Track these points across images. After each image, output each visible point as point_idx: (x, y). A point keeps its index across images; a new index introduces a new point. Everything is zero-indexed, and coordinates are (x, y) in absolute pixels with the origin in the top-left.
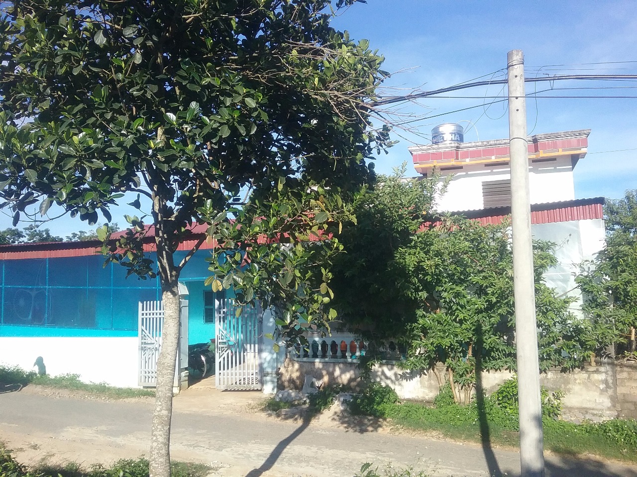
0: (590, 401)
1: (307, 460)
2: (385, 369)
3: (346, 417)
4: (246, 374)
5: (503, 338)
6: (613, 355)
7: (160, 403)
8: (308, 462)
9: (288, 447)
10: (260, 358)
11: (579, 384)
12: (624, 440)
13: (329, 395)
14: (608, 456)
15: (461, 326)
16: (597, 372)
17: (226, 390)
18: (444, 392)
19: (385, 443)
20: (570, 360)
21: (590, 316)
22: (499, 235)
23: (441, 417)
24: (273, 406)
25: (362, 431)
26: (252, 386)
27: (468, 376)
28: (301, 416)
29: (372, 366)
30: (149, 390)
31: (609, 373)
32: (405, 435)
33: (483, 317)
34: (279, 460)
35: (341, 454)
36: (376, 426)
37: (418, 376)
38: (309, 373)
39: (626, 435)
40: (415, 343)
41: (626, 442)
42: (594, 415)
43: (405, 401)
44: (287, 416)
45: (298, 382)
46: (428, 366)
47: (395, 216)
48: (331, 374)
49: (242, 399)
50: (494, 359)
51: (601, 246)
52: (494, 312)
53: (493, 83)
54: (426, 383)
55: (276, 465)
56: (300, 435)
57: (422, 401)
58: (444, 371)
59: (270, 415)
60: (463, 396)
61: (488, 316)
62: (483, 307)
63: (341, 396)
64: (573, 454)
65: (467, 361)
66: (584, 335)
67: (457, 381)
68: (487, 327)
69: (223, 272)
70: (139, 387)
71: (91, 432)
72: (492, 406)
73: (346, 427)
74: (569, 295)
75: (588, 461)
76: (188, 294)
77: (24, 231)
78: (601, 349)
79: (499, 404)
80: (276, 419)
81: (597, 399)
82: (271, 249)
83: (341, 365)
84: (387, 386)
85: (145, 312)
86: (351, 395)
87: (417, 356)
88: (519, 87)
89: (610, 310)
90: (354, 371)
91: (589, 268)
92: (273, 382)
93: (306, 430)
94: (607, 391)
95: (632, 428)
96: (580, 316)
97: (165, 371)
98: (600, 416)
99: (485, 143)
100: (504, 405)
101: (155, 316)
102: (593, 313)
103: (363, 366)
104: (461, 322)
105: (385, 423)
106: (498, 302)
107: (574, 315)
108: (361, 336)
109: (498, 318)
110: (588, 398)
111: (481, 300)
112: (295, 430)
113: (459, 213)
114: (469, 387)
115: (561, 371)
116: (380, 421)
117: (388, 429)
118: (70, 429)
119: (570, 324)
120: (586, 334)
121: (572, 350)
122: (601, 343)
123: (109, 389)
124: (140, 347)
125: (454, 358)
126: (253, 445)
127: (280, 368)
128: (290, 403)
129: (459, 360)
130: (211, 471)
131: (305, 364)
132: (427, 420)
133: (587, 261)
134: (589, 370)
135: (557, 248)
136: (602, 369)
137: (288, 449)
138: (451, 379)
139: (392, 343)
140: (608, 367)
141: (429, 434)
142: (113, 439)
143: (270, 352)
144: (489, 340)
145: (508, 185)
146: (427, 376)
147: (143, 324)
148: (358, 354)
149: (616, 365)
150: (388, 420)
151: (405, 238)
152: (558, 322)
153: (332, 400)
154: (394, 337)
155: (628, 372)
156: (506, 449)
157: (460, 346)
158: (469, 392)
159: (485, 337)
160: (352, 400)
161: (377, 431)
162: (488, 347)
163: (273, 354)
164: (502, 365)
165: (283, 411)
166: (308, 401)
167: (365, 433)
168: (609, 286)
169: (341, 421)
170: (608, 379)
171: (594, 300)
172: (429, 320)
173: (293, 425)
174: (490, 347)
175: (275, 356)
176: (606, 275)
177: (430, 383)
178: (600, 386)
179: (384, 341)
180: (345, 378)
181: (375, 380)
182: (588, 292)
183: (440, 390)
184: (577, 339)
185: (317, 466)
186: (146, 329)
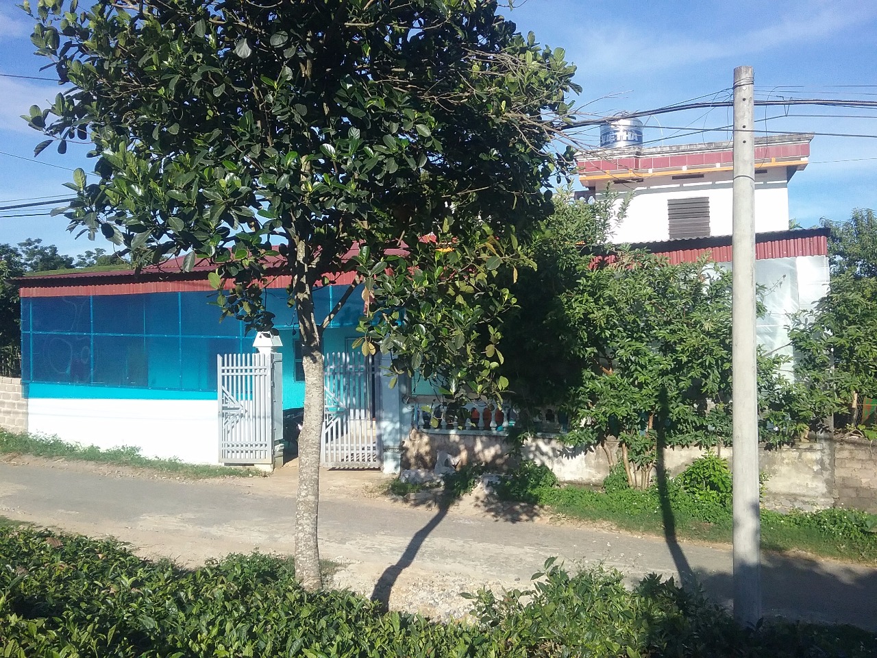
0: (799, 486)
1: (454, 555)
2: (541, 443)
3: (493, 503)
4: (355, 449)
5: (693, 406)
6: (832, 428)
7: (305, 487)
8: (454, 558)
9: (427, 539)
10: (379, 428)
11: (787, 464)
12: (843, 534)
13: (471, 476)
14: (822, 553)
15: (641, 390)
16: (811, 449)
17: (333, 469)
18: (615, 473)
19: (545, 535)
20: (778, 435)
21: (805, 380)
22: (692, 276)
23: (614, 504)
24: (398, 489)
25: (514, 520)
26: (369, 464)
27: (648, 454)
28: (436, 502)
29: (523, 440)
30: (233, 467)
31: (826, 451)
32: (569, 525)
33: (669, 380)
34: (418, 555)
35: (493, 548)
36: (532, 515)
37: (583, 453)
38: (442, 448)
39: (846, 527)
40: (581, 412)
41: (845, 536)
42: (804, 503)
43: (566, 485)
44: (417, 501)
45: (428, 458)
46: (596, 441)
47: (560, 251)
48: (470, 450)
49: (355, 480)
50: (681, 432)
51: (824, 291)
52: (684, 375)
54: (593, 462)
55: (415, 561)
56: (439, 525)
57: (588, 484)
58: (616, 447)
59: (396, 500)
60: (639, 478)
61: (675, 379)
62: (669, 367)
63: (484, 477)
64: (780, 550)
65: (646, 434)
66: (797, 404)
67: (632, 460)
68: (674, 393)
69: (380, 335)
70: (220, 464)
71: (175, 521)
72: (677, 491)
73: (494, 516)
74: (780, 353)
75: (798, 558)
76: (282, 345)
78: (817, 421)
79: (686, 489)
80: (404, 505)
81: (809, 483)
83: (484, 438)
84: (543, 465)
85: (226, 367)
86: (497, 476)
87: (582, 429)
88: (747, 113)
89: (831, 372)
90: (501, 445)
91: (806, 320)
92: (395, 459)
93: (445, 520)
94: (822, 474)
95: (853, 519)
96: (791, 378)
97: (310, 449)
98: (813, 504)
99: (674, 149)
100: (691, 489)
101: (244, 373)
102: (809, 377)
103: (513, 439)
104: (640, 386)
105: (542, 511)
106: (689, 361)
107: (785, 378)
108: (510, 402)
109: (690, 382)
110: (798, 482)
111: (667, 358)
112: (431, 519)
113: (640, 246)
114: (648, 466)
115: (766, 449)
116: (535, 509)
117: (547, 519)
118: (148, 517)
119: (778, 389)
120: (799, 402)
121: (780, 423)
122: (817, 414)
123: (182, 466)
124: (221, 413)
125: (629, 430)
126: (382, 537)
127: (404, 442)
128: (418, 485)
129: (636, 434)
130: (339, 568)
131: (436, 437)
132: (595, 508)
133: (805, 311)
134: (800, 447)
135: (767, 292)
136: (817, 446)
137: (427, 542)
138: (625, 457)
139: (550, 411)
140: (824, 445)
141: (598, 525)
142: (205, 529)
143: (392, 421)
144: (677, 409)
145: (703, 205)
146: (595, 453)
147: (223, 384)
148: (505, 424)
149: (835, 441)
150: (546, 507)
151: (570, 279)
152: (764, 387)
153: (474, 482)
154: (553, 404)
155: (850, 450)
156: (695, 544)
157: (638, 416)
158: (647, 473)
159: (671, 406)
160: (499, 482)
161: (533, 521)
162: (675, 418)
163: (396, 423)
164: (691, 440)
165: (412, 496)
166: (442, 483)
167: (518, 523)
168: (831, 343)
169: (487, 508)
170: (824, 458)
171: (811, 360)
172: (600, 383)
173: (428, 512)
174: (677, 418)
175: (398, 425)
176: (828, 329)
177: (598, 462)
178: (814, 467)
179: (540, 408)
180: (489, 454)
181: (528, 457)
182: (805, 350)
183: (611, 470)
184: (788, 408)
185: (466, 562)
186: (228, 390)
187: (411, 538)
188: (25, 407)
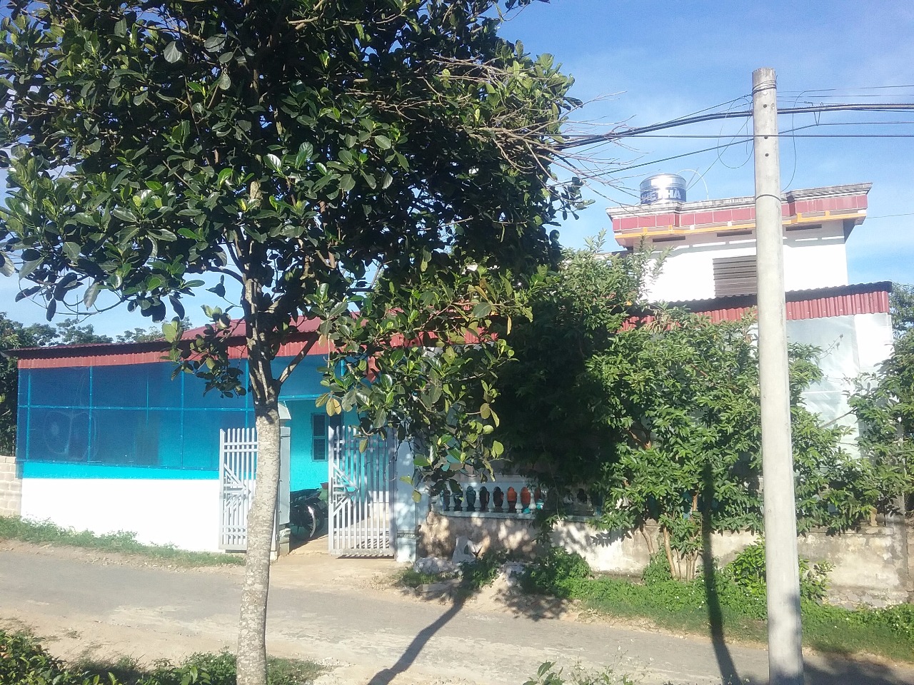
0: (868, 577)
1: (461, 657)
2: (572, 528)
3: (515, 597)
4: (372, 534)
5: (743, 485)
6: (903, 510)
7: (252, 574)
8: (461, 660)
9: (432, 638)
10: (393, 511)
11: (853, 552)
13: (491, 565)
14: (894, 656)
15: (682, 466)
16: (879, 534)
17: (343, 557)
18: (656, 562)
19: (571, 634)
20: (840, 518)
21: (870, 454)
22: (738, 336)
23: (652, 598)
24: (410, 580)
25: (537, 617)
26: (381, 552)
27: (692, 540)
28: (450, 595)
29: (552, 524)
30: (234, 555)
31: (896, 536)
32: (601, 623)
33: (714, 454)
34: (419, 657)
35: (507, 649)
36: (557, 609)
37: (619, 539)
38: (461, 532)
40: (615, 491)
42: (874, 597)
43: (600, 575)
44: (431, 594)
45: (446, 545)
46: (633, 525)
47: (587, 308)
48: (494, 535)
49: (365, 570)
50: (730, 515)
51: (887, 353)
52: (730, 448)
53: (730, 115)
54: (631, 549)
55: (416, 664)
56: (450, 622)
57: (626, 575)
58: (657, 533)
59: (406, 593)
60: (683, 568)
61: (721, 453)
62: (713, 440)
63: (507, 566)
64: (844, 652)
65: (690, 518)
66: (861, 481)
67: (675, 547)
68: (720, 469)
69: (343, 388)
70: (220, 551)
71: (153, 614)
72: (727, 583)
73: (514, 612)
74: (839, 423)
75: (867, 664)
76: (290, 418)
77: (57, 328)
78: (886, 501)
79: (736, 580)
80: (415, 599)
81: (879, 574)
82: (410, 355)
83: (508, 522)
84: (575, 553)
85: (229, 443)
86: (522, 565)
87: (618, 511)
88: (769, 121)
89: (899, 445)
90: (527, 530)
91: (869, 384)
92: (410, 545)
93: (458, 615)
94: (893, 563)
96: (854, 453)
97: (259, 528)
98: (884, 599)
99: (717, 203)
100: (744, 581)
101: (243, 450)
102: (873, 450)
103: (541, 523)
104: (682, 461)
105: (571, 606)
106: (735, 433)
107: (847, 452)
108: (537, 479)
109: (737, 455)
110: (866, 573)
111: (711, 429)
112: (442, 614)
113: (679, 304)
114: (693, 555)
115: (828, 534)
116: (563, 603)
117: (576, 615)
118: (123, 610)
119: (839, 465)
120: (863, 480)
121: (843, 503)
122: (885, 493)
123: (178, 553)
124: (222, 494)
125: (671, 513)
126: (382, 635)
127: (420, 526)
128: (432, 574)
129: (678, 517)
130: (322, 672)
131: (455, 521)
132: (632, 603)
133: (866, 374)
134: (868, 532)
135: (822, 355)
136: (887, 531)
137: (432, 641)
138: (667, 544)
139: (581, 491)
140: (895, 529)
141: (634, 622)
142: (183, 624)
143: (407, 503)
144: (723, 488)
145: (751, 264)
146: (633, 540)
147: (226, 462)
148: (532, 506)
149: (907, 525)
150: (575, 601)
151: (601, 340)
152: (823, 462)
153: (495, 572)
154: (585, 482)
156: (747, 645)
157: (681, 496)
158: (692, 562)
159: (717, 484)
160: (523, 572)
161: (558, 618)
162: (721, 498)
163: (411, 505)
164: (741, 523)
165: (425, 588)
166: (460, 573)
167: (541, 620)
168: (897, 410)
169: (508, 602)
170: (895, 545)
171: (875, 431)
172: (635, 458)
173: (439, 607)
174: (724, 498)
175: (413, 508)
176: (894, 395)
177: (637, 550)
178: (884, 556)
179: (570, 488)
180: (514, 540)
181: (558, 544)
182: (868, 419)
183: (651, 559)
184: (851, 487)
185: (473, 666)
186: (231, 469)
187: (414, 637)
188: (19, 489)
